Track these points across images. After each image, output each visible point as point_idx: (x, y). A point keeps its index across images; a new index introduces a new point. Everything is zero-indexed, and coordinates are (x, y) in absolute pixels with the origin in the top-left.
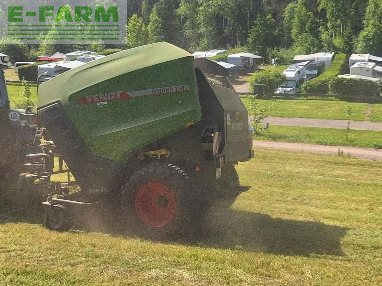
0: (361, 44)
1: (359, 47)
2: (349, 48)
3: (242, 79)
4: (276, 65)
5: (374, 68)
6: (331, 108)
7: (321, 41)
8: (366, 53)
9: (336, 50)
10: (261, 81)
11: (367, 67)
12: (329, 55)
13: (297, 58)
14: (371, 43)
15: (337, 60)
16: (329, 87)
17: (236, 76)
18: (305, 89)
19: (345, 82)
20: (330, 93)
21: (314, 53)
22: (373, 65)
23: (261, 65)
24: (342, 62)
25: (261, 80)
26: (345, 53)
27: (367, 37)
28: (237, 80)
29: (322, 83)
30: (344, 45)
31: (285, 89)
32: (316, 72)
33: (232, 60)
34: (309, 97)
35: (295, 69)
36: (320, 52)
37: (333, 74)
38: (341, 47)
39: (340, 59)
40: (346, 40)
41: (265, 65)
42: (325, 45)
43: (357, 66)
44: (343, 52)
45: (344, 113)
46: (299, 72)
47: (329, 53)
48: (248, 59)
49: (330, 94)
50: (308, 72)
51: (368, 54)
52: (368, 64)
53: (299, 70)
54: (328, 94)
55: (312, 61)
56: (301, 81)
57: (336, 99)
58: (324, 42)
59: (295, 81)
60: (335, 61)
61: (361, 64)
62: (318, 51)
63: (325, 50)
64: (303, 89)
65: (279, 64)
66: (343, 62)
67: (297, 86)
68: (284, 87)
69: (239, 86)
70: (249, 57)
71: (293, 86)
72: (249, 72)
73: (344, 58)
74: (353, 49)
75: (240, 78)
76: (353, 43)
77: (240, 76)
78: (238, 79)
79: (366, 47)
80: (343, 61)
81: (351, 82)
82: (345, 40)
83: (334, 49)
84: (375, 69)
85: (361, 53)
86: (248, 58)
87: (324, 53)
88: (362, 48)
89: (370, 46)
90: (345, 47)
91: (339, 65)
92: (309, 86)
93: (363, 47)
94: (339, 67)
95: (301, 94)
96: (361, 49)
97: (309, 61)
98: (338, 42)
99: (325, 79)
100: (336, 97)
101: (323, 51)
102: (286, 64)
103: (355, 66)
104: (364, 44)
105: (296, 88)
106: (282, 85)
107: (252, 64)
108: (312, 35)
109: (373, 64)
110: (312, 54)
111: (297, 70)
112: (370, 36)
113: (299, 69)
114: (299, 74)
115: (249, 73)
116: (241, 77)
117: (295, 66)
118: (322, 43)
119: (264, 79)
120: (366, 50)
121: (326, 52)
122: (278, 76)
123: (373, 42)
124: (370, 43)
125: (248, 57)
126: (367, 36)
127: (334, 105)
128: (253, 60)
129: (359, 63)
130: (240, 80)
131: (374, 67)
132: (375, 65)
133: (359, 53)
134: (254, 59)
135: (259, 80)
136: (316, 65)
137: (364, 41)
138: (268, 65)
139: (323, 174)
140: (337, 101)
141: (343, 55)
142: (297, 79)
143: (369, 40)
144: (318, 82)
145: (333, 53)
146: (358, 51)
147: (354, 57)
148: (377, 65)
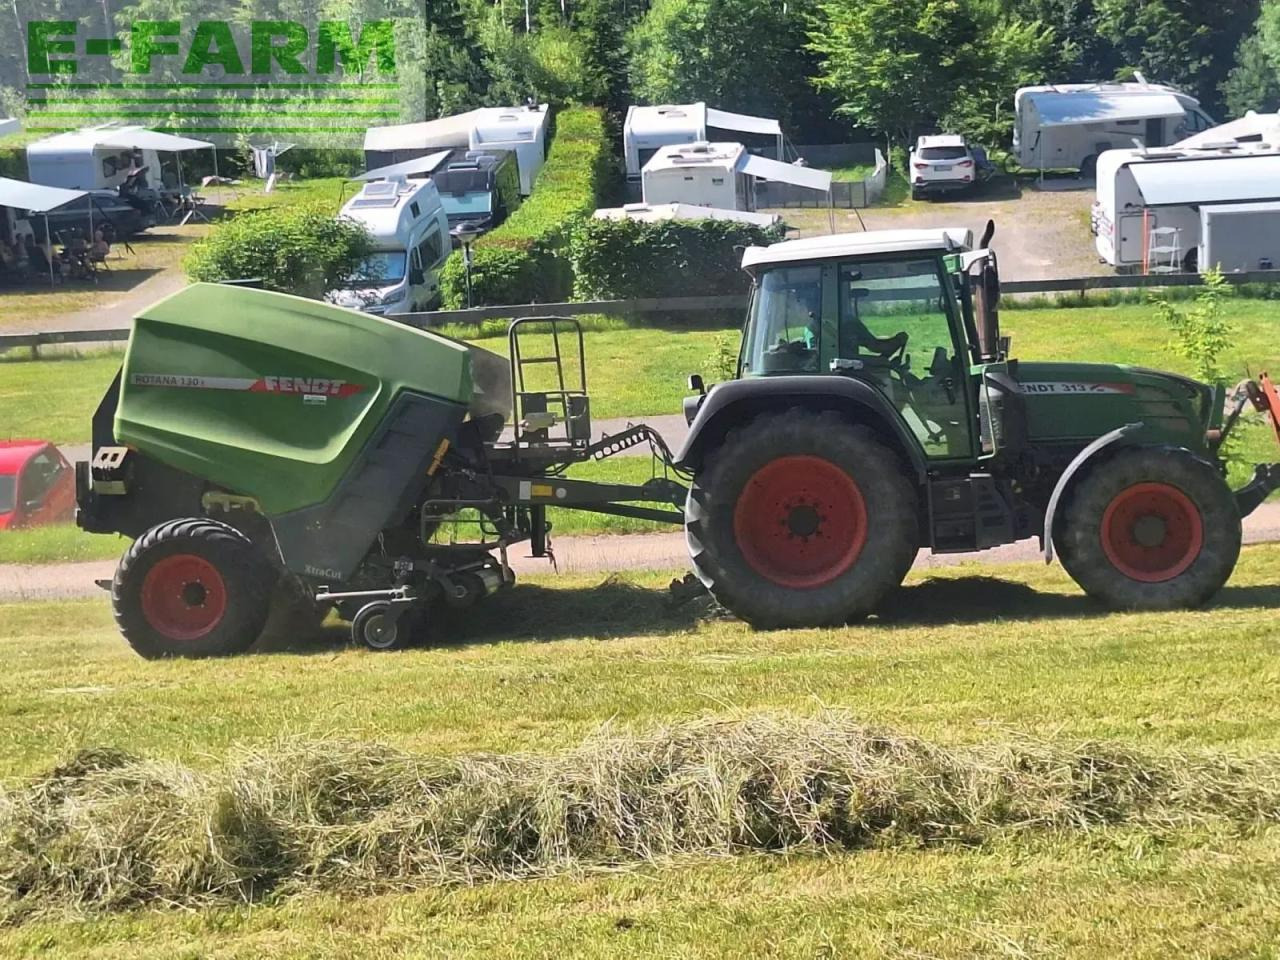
0: (663, 60)
1: (652, 73)
2: (609, 81)
3: (120, 259)
4: (278, 181)
5: (744, 165)
6: (599, 365)
7: (477, 55)
8: (687, 101)
9: (554, 93)
10: (248, 263)
11: (716, 163)
12: (530, 120)
13: (379, 139)
14: (705, 52)
15: (567, 139)
16: (575, 267)
17: (89, 246)
18: (458, 286)
19: (640, 240)
20: (579, 297)
21: (455, 113)
22: (738, 154)
23: (199, 182)
24: (594, 150)
25: (250, 257)
26: (596, 105)
27: (686, 26)
28: (99, 265)
29: (532, 254)
30: (584, 66)
31: (367, 292)
32: (483, 203)
33: (52, 170)
34: (487, 325)
35: (393, 196)
36: (482, 105)
37: (570, 208)
38: (576, 77)
39: (580, 133)
40: (592, 42)
41: (222, 184)
42: (500, 69)
43: (670, 164)
44: (586, 100)
45: (661, 381)
46: (414, 208)
47: (525, 108)
48: (138, 155)
49: (579, 301)
50: (451, 205)
51: (701, 105)
52: (712, 150)
53: (415, 196)
54: (571, 301)
55: (457, 150)
56: (430, 253)
57: (613, 323)
58: (491, 57)
59: (405, 252)
60: (557, 146)
61: (682, 151)
62: (470, 104)
63: (504, 93)
64: (446, 289)
65: (291, 176)
66: (598, 148)
67: (416, 278)
68: (363, 285)
69: (116, 298)
70: (139, 147)
71: (397, 276)
72: (152, 222)
73: (599, 127)
74: (626, 85)
75: (109, 256)
76: (622, 57)
77: (113, 247)
78: (102, 260)
79: (683, 70)
80: (595, 144)
81: (669, 240)
82: (586, 43)
83: (540, 87)
84: (747, 170)
85: (665, 102)
86: (132, 156)
87: (503, 111)
88: (670, 79)
89: (703, 64)
90: (589, 74)
91: (585, 163)
92: (477, 270)
93: (671, 72)
94: (584, 175)
95: (441, 310)
96: (665, 81)
97: (444, 154)
98: (556, 52)
99: (541, 233)
100: (609, 311)
101: (492, 98)
102: (327, 170)
103: (659, 162)
104: (675, 59)
105: (411, 282)
106: (353, 277)
107: (159, 183)
108: (434, 27)
109: (734, 149)
110: (445, 115)
111: (406, 198)
112: (699, 20)
113: (412, 193)
114: (418, 218)
115: (152, 226)
116: (115, 250)
117: (392, 179)
118: (486, 62)
119: (263, 252)
120: (687, 84)
121: (507, 104)
122: (330, 234)
123: (715, 48)
124: (699, 54)
125: (137, 150)
126: (686, 21)
127: (612, 350)
128: (161, 160)
129: (674, 149)
130: (114, 266)
131: (741, 161)
132: (742, 153)
133: (659, 102)
134: (163, 155)
135: (241, 258)
136: (481, 170)
137: (674, 45)
138: (236, 182)
139: (730, 646)
140: (619, 329)
141: (589, 113)
142: (413, 243)
143: (697, 37)
144: (514, 249)
145: (544, 107)
146: (650, 90)
147: (640, 121)
148: (751, 152)
